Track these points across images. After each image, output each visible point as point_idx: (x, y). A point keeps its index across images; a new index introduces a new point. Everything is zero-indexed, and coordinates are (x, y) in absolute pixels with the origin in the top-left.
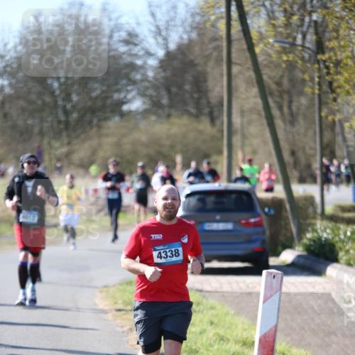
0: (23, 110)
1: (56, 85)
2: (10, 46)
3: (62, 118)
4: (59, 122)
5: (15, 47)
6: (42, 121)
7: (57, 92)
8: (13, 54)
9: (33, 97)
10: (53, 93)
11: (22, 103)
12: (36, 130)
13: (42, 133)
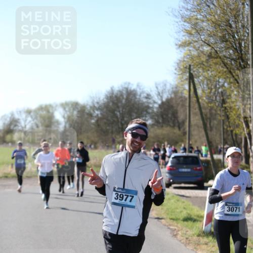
0: (105, 123)
1: (118, 114)
2: (102, 99)
3: (120, 126)
4: (119, 128)
5: (103, 100)
6: (112, 127)
7: (119, 116)
8: (102, 102)
9: (109, 118)
10: (117, 117)
11: (105, 121)
12: (110, 131)
13: (112, 132)
